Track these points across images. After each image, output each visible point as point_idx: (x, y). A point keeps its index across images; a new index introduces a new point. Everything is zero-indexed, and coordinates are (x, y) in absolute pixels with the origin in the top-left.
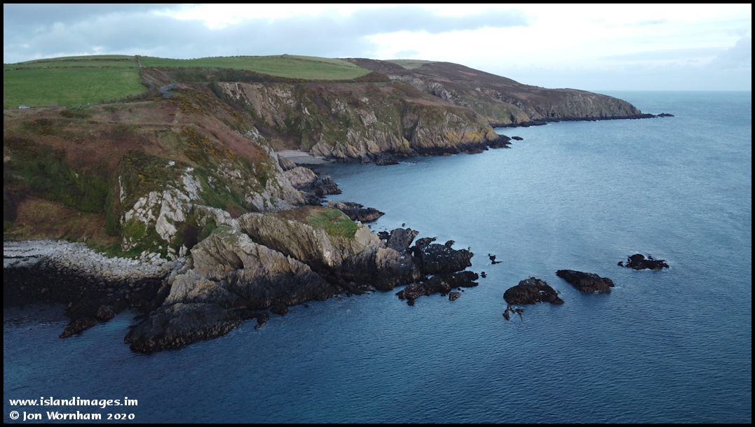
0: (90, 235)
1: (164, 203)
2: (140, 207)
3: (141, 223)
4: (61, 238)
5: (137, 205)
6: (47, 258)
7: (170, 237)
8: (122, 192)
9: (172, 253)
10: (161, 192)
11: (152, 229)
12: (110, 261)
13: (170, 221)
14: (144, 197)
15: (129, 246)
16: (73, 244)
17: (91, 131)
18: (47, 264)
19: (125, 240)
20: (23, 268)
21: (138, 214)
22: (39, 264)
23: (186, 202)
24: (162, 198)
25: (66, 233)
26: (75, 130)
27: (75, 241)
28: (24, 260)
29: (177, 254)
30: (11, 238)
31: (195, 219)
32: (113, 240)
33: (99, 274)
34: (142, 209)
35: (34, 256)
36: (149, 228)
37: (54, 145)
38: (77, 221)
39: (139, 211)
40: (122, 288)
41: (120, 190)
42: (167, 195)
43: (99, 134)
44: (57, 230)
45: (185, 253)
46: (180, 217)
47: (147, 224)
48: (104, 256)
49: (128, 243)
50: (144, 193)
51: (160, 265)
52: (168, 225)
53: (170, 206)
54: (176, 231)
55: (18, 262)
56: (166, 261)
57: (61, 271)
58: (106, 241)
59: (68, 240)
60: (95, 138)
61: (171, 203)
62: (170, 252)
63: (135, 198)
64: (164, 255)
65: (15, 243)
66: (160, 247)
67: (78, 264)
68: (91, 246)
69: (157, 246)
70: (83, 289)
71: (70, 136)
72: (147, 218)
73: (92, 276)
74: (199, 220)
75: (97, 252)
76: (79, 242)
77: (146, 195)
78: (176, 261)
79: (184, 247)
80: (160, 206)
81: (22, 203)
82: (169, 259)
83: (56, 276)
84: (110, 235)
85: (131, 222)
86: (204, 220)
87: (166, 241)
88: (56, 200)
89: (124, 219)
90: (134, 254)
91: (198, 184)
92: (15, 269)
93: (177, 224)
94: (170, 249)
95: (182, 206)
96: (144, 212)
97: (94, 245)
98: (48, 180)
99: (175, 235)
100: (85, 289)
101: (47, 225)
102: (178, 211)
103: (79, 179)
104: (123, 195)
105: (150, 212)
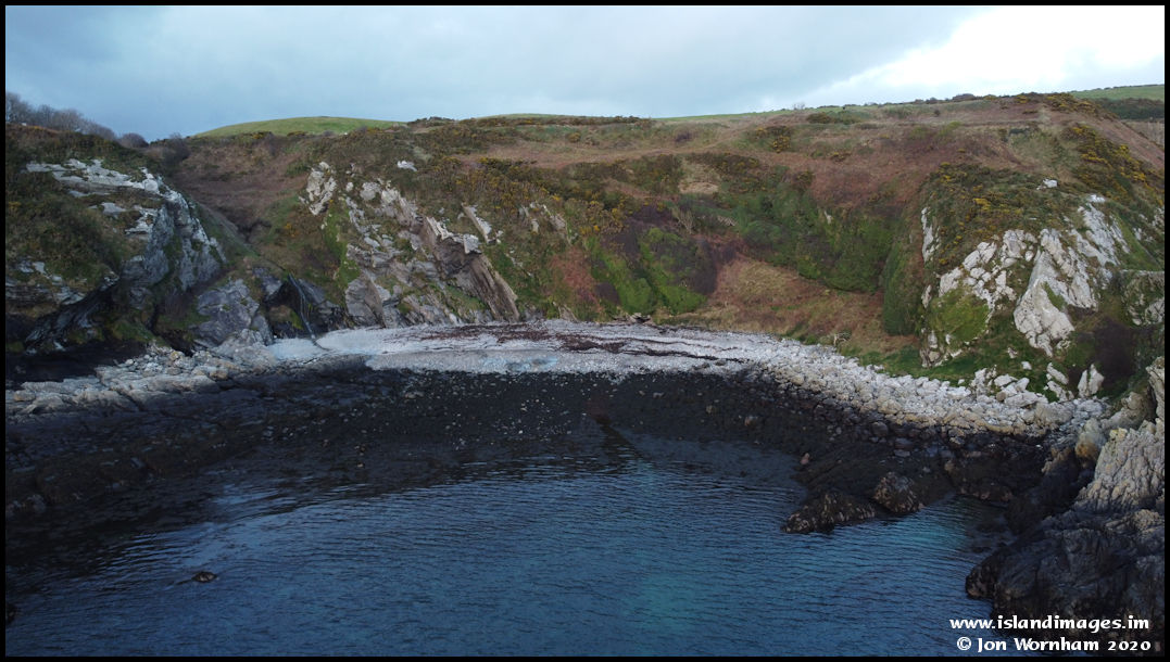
0: (847, 332)
1: (1040, 257)
2: (978, 265)
3: (978, 303)
4: (789, 335)
5: (971, 260)
6: (759, 365)
7: (1053, 342)
8: (929, 238)
9: (1058, 382)
10: (1036, 231)
11: (1004, 321)
12: (895, 382)
13: (1057, 301)
14: (990, 241)
15: (941, 355)
16: (811, 347)
17: (862, 139)
18: (759, 376)
19: (933, 338)
20: (716, 377)
21: (971, 281)
22: (745, 372)
23: (1098, 265)
24: (1038, 247)
25: (799, 327)
26: (831, 141)
27: (814, 343)
28: (718, 364)
29: (1072, 386)
30: (702, 325)
31: (1124, 306)
32: (899, 342)
33: (870, 405)
34: (981, 271)
35: (736, 360)
36: (994, 318)
37: (792, 167)
38: (822, 306)
39: (975, 275)
40: (930, 446)
41: (923, 236)
42: (1051, 240)
43: (878, 143)
44: (782, 320)
45: (1095, 389)
46: (1084, 297)
47: (991, 306)
48: (880, 372)
49: (935, 348)
50: (994, 231)
51: (1027, 407)
52: (1051, 312)
53: (1057, 268)
54: (1072, 328)
55: (707, 366)
56: (1044, 400)
57: (787, 390)
58: (883, 345)
59: (802, 339)
60: (871, 151)
61: (1060, 261)
62: (1053, 379)
63: (967, 245)
64: (1037, 383)
65: (707, 335)
66: (1026, 365)
67: (823, 382)
68: (849, 353)
69: (1018, 361)
70: (834, 430)
71: (822, 152)
72: (992, 292)
73: (855, 410)
74: (1140, 309)
75: (863, 364)
76: (823, 344)
77: (996, 237)
78: (1069, 405)
79: (1094, 373)
80: (1031, 266)
81: (726, 267)
82: (1052, 397)
83: (776, 396)
84: (892, 333)
85: (953, 297)
87: (1041, 352)
88: (785, 265)
89: (934, 293)
90: (957, 371)
91: (1118, 235)
92: (700, 375)
93: (1075, 313)
94: (1052, 372)
95: (1088, 271)
96: (987, 276)
97: (853, 352)
98: (776, 227)
99: (1069, 338)
100: (839, 431)
101: (765, 310)
102: (1078, 280)
103: (834, 225)
104: (934, 243)
105: (1002, 279)
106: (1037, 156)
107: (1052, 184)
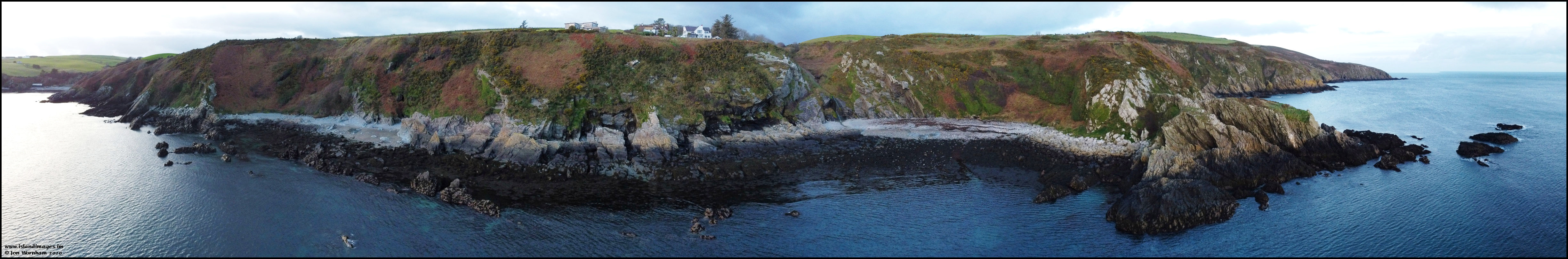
0: (1058, 121)
1: (1126, 89)
2: (1105, 93)
3: (1106, 107)
4: (1036, 123)
5: (1103, 91)
6: (1024, 135)
7: (1132, 121)
8: (1088, 83)
9: (1134, 135)
10: (1124, 80)
11: (1115, 114)
12: (1077, 140)
13: (1132, 105)
14: (1109, 84)
15: (1094, 128)
16: (1045, 128)
17: (1062, 46)
18: (1024, 140)
19: (1091, 122)
20: (1007, 141)
21: (1103, 99)
22: (1018, 139)
23: (1145, 92)
24: (1125, 86)
25: (1040, 120)
26: (1051, 46)
27: (1046, 126)
28: (1007, 136)
29: (1139, 136)
30: (1001, 119)
31: (1154, 106)
32: (1079, 124)
33: (1068, 149)
34: (1106, 95)
35: (1014, 134)
36: (1112, 113)
37: (1036, 56)
38: (1049, 111)
39: (1104, 96)
40: (1091, 163)
41: (1086, 82)
42: (1129, 83)
43: (1068, 47)
44: (1033, 117)
45: (1146, 137)
46: (1141, 103)
47: (1110, 108)
48: (1071, 136)
49: (1093, 125)
50: (1110, 80)
51: (1125, 145)
52: (1131, 109)
53: (1132, 93)
54: (1138, 115)
55: (1003, 136)
56: (1130, 142)
57: (1035, 145)
58: (1072, 125)
59: (1041, 125)
60: (1066, 50)
61: (1133, 91)
62: (1133, 134)
63: (1101, 85)
64: (1127, 136)
65: (1003, 124)
66: (1123, 130)
67: (1050, 141)
68: (1059, 129)
69: (1120, 128)
70: (1054, 160)
71: (1047, 50)
72: (1111, 103)
73: (1062, 151)
74: (1159, 107)
75: (1065, 133)
76: (1049, 126)
77: (1111, 82)
78: (1138, 144)
79: (1146, 131)
80: (1123, 93)
81: (1010, 95)
82: (1132, 141)
83: (1031, 148)
84: (1075, 120)
85: (1097, 105)
86: (1164, 106)
87: (1128, 124)
88: (1034, 94)
89: (1090, 104)
90: (1100, 134)
91: (1150, 81)
92: (1000, 140)
93: (1139, 110)
94: (1132, 132)
95: (1142, 94)
96: (1109, 97)
97: (1061, 129)
98: (1030, 80)
99: (1137, 119)
100: (1056, 160)
101: (1027, 113)
102: (1139, 97)
103: (1052, 79)
104: (1090, 85)
105: (1114, 98)
106: (1123, 53)
107: (1129, 63)
